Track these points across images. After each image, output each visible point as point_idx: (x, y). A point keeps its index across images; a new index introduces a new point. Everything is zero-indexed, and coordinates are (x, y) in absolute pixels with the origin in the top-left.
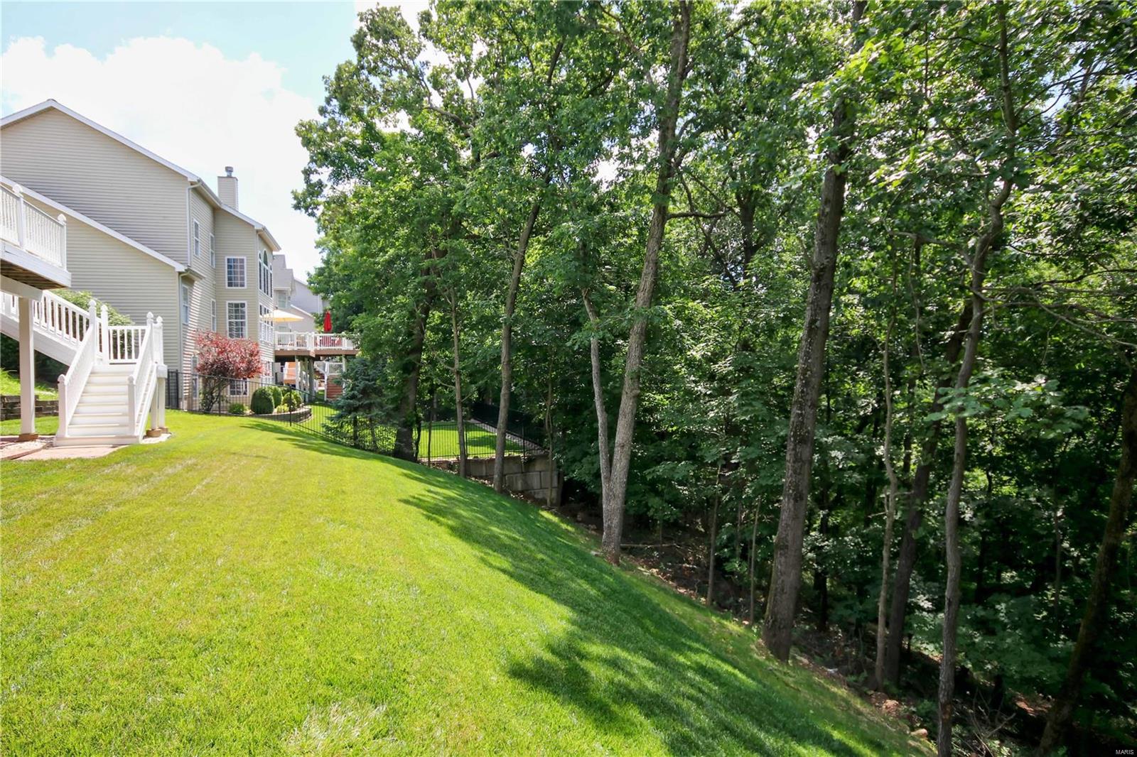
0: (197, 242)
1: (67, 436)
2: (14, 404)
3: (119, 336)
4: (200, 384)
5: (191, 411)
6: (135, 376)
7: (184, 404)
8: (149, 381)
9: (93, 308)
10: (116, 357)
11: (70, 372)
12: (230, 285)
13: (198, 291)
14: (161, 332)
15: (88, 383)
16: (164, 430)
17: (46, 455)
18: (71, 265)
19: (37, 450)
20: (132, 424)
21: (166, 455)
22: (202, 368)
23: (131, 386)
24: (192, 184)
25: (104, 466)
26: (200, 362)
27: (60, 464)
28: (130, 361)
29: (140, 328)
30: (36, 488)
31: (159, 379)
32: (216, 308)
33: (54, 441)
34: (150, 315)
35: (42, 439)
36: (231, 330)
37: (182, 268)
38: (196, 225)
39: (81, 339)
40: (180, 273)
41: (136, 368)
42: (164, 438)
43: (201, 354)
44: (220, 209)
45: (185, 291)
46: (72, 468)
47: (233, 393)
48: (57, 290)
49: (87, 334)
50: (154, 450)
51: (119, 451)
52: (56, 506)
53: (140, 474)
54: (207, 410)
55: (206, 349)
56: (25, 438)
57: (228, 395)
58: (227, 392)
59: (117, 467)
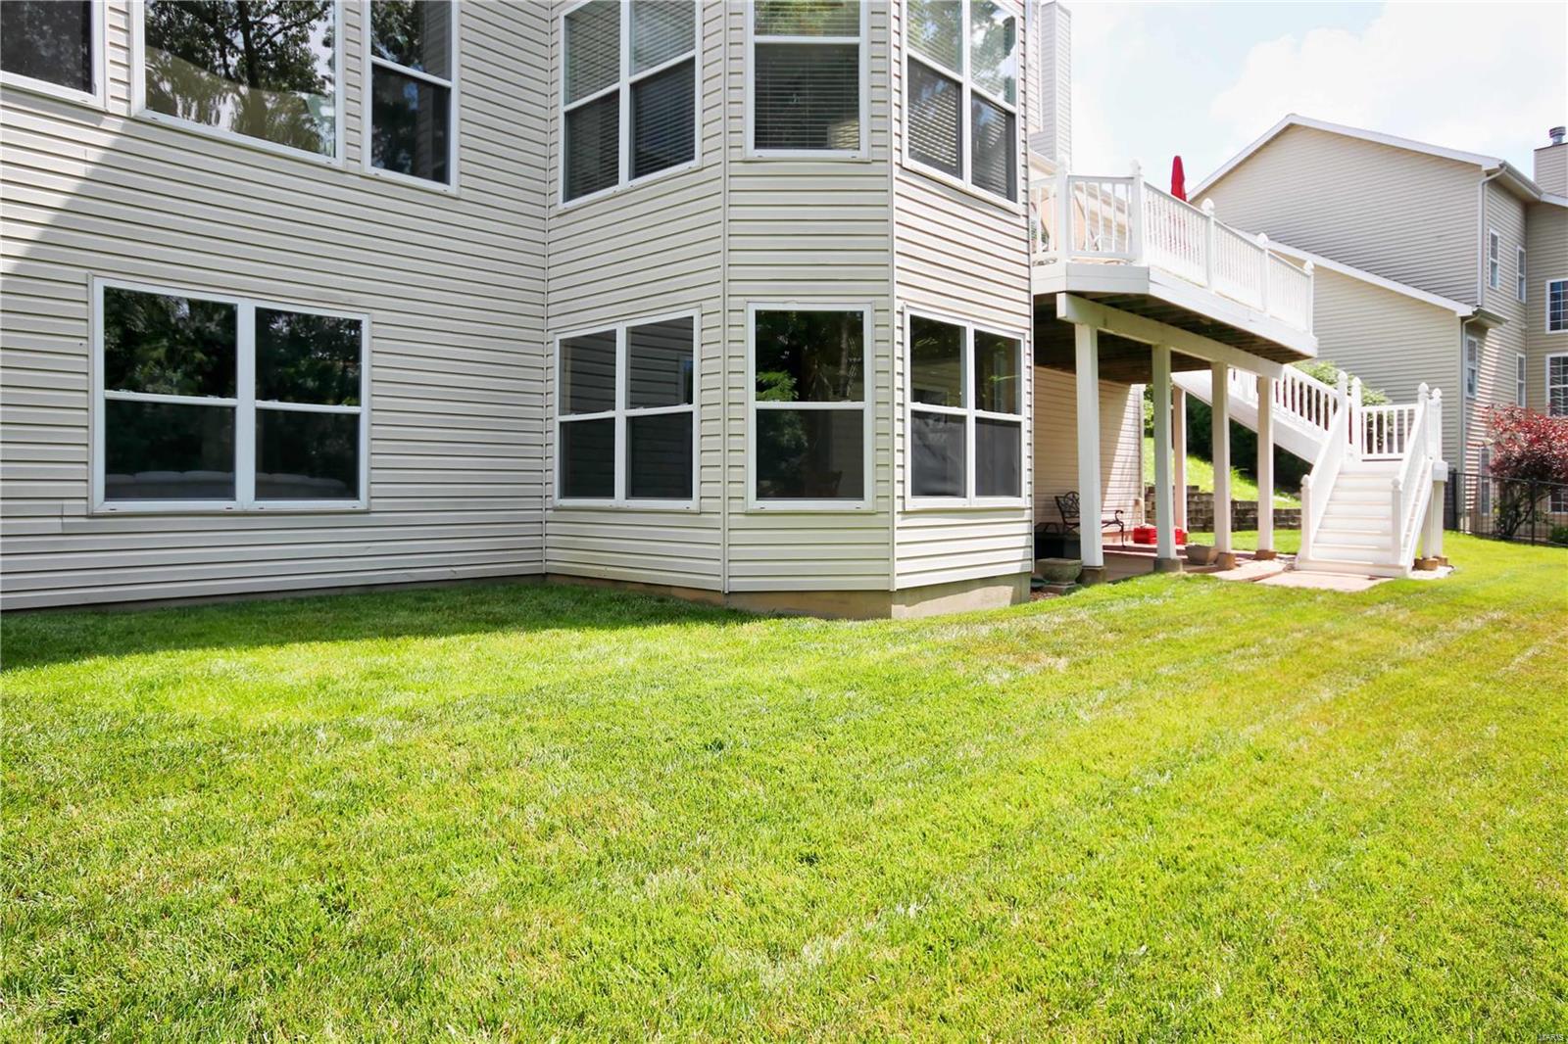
0: (1494, 265)
1: (1311, 558)
2: (1246, 512)
3: (1375, 420)
4: (1494, 491)
5: (1478, 533)
6: (1401, 478)
7: (1465, 523)
8: (1421, 486)
9: (1343, 384)
10: (1370, 450)
11: (1314, 471)
12: (1554, 327)
13: (1493, 343)
14: (1439, 411)
15: (1335, 487)
16: (1444, 562)
17: (1290, 580)
18: (1320, 326)
19: (1279, 573)
20: (1396, 547)
21: (1449, 598)
22: (1500, 467)
23: (1396, 493)
24: (1489, 173)
25: (1364, 604)
26: (1495, 456)
27: (1311, 595)
28: (1391, 456)
29: (1405, 407)
30: (1289, 623)
31: (1435, 483)
32: (1527, 369)
33: (1297, 563)
34: (1424, 387)
35: (1281, 558)
36: (1553, 402)
37: (1467, 311)
38: (1494, 239)
39: (1326, 428)
40: (1463, 319)
41: (1403, 466)
42: (1441, 572)
43: (1498, 444)
44: (1538, 203)
45: (1471, 345)
46: (1324, 602)
47: (1555, 508)
48: (1300, 363)
49: (1333, 420)
50: (1433, 591)
51: (1381, 584)
52: (1316, 650)
53: (1415, 623)
54: (1506, 533)
55: (1507, 435)
56: (1262, 555)
57: (1549, 511)
58: (1545, 505)
59: (1383, 608)
